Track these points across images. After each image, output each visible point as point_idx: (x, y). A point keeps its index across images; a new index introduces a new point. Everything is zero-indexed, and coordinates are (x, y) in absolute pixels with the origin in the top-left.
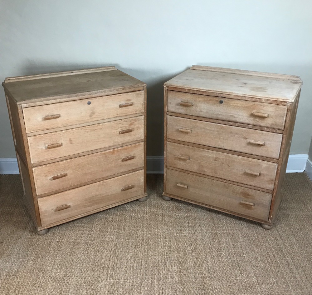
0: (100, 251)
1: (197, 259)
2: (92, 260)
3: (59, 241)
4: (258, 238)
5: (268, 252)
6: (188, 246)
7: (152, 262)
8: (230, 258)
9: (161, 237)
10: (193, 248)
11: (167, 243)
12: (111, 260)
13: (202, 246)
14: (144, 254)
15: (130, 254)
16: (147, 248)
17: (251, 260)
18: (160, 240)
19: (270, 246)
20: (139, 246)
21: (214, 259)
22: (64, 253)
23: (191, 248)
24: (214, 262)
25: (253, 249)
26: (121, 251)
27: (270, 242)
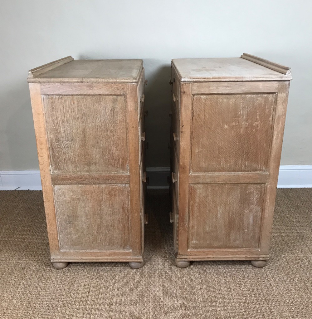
0: (77, 281)
1: (208, 292)
2: (64, 293)
3: (24, 268)
4: (288, 264)
5: (305, 283)
6: (195, 275)
7: (146, 295)
8: (253, 291)
9: (159, 264)
10: (201, 277)
11: (167, 271)
12: (91, 293)
13: (213, 275)
14: (136, 286)
15: (116, 285)
16: (140, 278)
17: (283, 293)
18: (157, 267)
19: (307, 274)
20: (130, 274)
21: (231, 291)
22: (29, 283)
23: (200, 278)
24: (232, 295)
25: (283, 278)
26: (104, 281)
27: (305, 269)
